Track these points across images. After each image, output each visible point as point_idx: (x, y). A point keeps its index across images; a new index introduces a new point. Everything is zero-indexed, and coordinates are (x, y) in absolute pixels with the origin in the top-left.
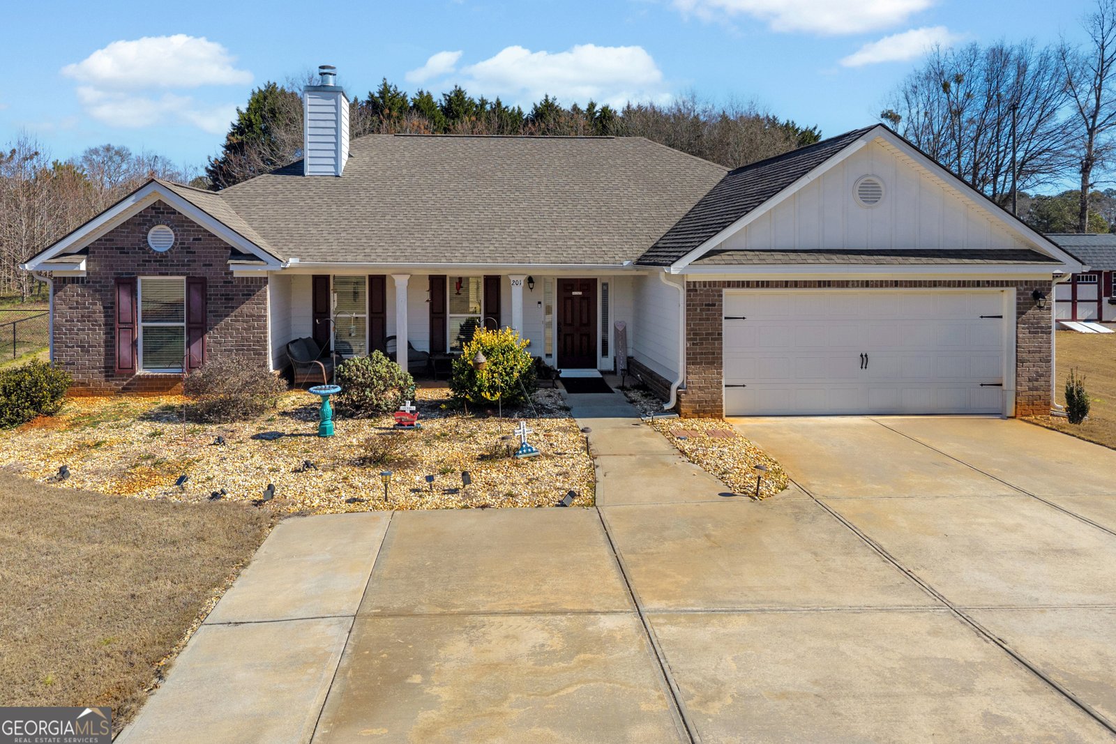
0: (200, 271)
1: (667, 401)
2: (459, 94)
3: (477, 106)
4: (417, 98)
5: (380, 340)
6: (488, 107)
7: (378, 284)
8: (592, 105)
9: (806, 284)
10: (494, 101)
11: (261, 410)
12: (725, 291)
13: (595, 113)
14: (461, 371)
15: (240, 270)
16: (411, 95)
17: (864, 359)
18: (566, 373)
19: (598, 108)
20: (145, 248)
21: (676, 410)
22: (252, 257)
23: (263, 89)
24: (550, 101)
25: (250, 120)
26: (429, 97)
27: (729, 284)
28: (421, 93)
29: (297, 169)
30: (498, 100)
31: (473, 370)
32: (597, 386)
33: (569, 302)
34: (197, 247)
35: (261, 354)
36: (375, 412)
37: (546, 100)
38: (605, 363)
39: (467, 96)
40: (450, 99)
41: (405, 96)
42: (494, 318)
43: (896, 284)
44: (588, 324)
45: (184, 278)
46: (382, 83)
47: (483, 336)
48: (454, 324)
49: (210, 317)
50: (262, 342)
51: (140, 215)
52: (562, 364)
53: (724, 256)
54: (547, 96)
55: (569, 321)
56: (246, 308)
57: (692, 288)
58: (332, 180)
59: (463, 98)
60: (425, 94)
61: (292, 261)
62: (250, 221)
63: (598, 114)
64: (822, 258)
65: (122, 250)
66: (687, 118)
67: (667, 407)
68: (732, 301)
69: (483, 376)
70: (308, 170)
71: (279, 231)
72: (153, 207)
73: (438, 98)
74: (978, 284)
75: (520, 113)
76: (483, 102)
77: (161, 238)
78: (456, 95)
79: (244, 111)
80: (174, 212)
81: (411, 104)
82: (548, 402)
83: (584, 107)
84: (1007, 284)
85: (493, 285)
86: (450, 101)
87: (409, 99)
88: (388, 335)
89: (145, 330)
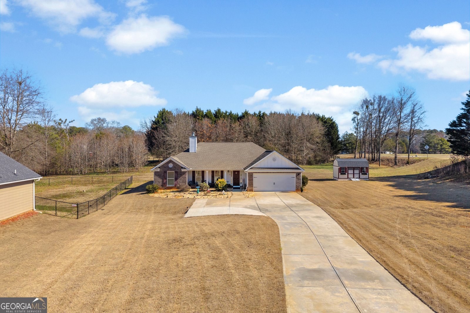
0: (177, 170)
1: (246, 189)
2: (219, 110)
3: (224, 113)
4: (207, 112)
5: (203, 181)
6: (228, 114)
7: (203, 172)
8: (260, 112)
9: (265, 173)
10: (230, 112)
11: (188, 191)
12: (253, 173)
13: (261, 114)
14: (216, 185)
15: (183, 170)
16: (205, 111)
17: (274, 183)
18: (234, 187)
19: (262, 113)
20: (168, 167)
21: (247, 190)
22: (185, 168)
23: (162, 110)
24: (247, 111)
25: (159, 120)
26: (210, 111)
27: (254, 173)
28: (208, 110)
29: (188, 151)
30: (231, 111)
31: (218, 185)
32: (239, 188)
33: (235, 175)
34: (176, 167)
35: (186, 183)
36: (204, 191)
37: (246, 111)
38: (241, 185)
39: (221, 111)
40: (216, 112)
41: (203, 111)
42: (222, 177)
43: (278, 173)
44: (238, 178)
45: (174, 171)
46: (196, 108)
47: (220, 180)
48: (215, 179)
49: (178, 177)
50: (186, 181)
51: (168, 162)
52: (234, 185)
53: (253, 169)
54: (246, 110)
55: (235, 178)
56: (183, 176)
57: (249, 173)
58: (194, 153)
59: (220, 112)
60: (209, 110)
61: (191, 169)
62: (182, 162)
63: (262, 115)
64: (267, 169)
65: (165, 167)
66: (290, 115)
67: (245, 190)
68: (254, 175)
69: (219, 186)
70: (190, 151)
71: (187, 163)
72: (169, 161)
73: (213, 112)
74: (290, 173)
75: (238, 115)
76: (226, 112)
77: (171, 165)
78: (218, 111)
79: (156, 117)
80: (173, 161)
81: (205, 114)
82: (229, 190)
83: (257, 113)
84: (294, 173)
85: (222, 172)
86: (216, 113)
87: (204, 112)
88: (205, 180)
89: (168, 179)
